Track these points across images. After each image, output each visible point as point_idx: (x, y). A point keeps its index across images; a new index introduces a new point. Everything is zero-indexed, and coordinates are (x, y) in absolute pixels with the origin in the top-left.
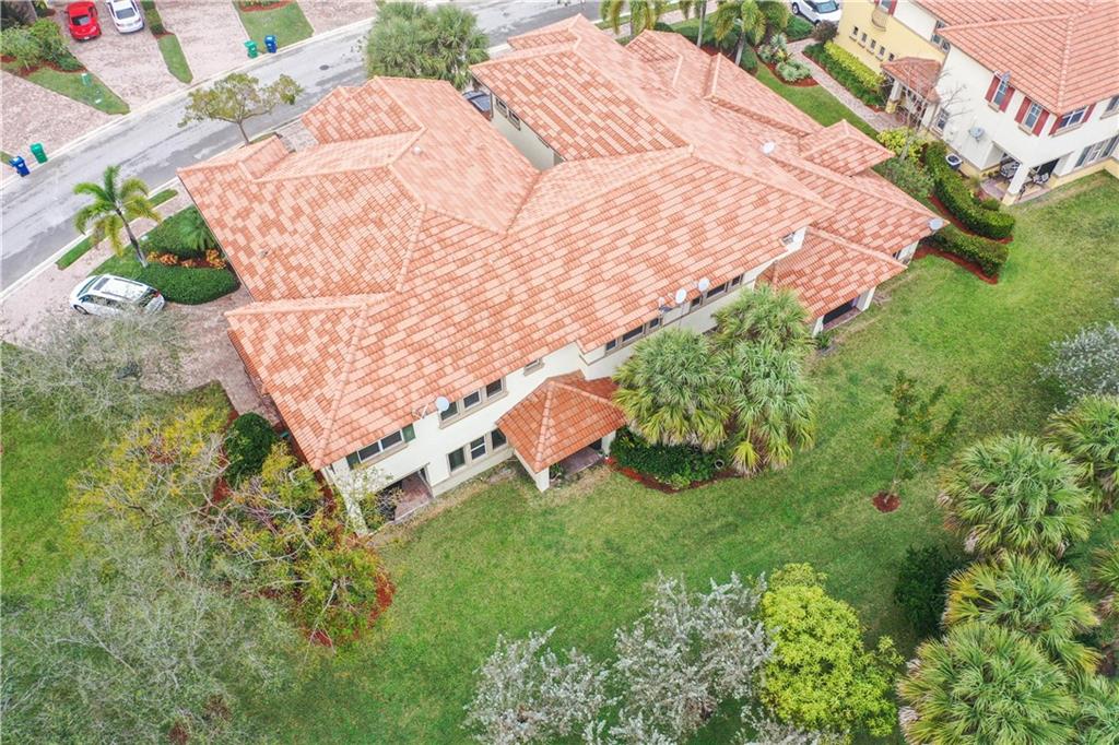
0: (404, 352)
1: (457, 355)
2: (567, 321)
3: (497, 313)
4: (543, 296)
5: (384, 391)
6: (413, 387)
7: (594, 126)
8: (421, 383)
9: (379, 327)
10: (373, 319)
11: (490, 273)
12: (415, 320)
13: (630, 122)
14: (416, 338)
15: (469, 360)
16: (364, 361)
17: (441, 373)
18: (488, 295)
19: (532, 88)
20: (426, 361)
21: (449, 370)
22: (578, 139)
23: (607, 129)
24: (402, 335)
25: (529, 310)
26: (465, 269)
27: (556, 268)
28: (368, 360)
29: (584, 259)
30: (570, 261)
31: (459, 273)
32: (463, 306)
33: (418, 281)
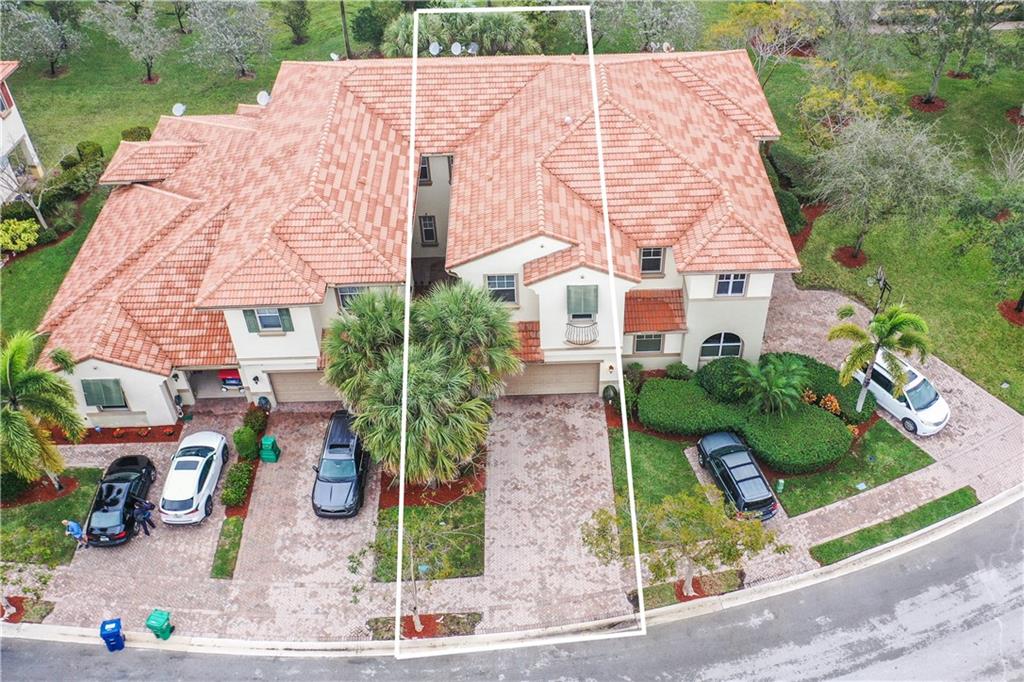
13: (352, 124)
19: (379, 209)
23: (371, 136)
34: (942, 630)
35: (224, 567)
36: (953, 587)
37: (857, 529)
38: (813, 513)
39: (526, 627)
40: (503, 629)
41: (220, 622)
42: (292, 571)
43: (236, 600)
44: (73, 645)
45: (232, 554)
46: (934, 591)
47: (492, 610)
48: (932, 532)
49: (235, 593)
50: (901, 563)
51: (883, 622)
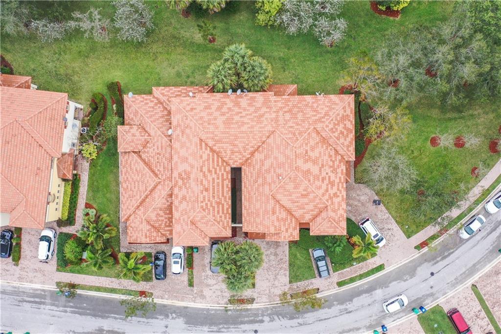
0: (320, 111)
1: (307, 105)
2: (273, 102)
3: (290, 111)
4: (275, 110)
5: (329, 105)
6: (322, 103)
7: (216, 173)
8: (319, 103)
9: (323, 120)
10: (323, 122)
11: (287, 121)
12: (313, 118)
13: (206, 162)
14: (315, 113)
15: (304, 103)
16: (331, 113)
17: (313, 103)
18: (290, 116)
19: (221, 206)
20: (315, 107)
21: (311, 103)
22: (223, 172)
23: (213, 167)
24: (318, 115)
25: (281, 108)
26: (292, 125)
27: (267, 116)
28: (330, 113)
29: (258, 115)
30: (262, 116)
31: (294, 125)
32: (298, 116)
33: (307, 127)
34: (362, 306)
35: (191, 284)
36: (369, 294)
37: (350, 277)
38: (340, 272)
39: (265, 302)
40: (260, 303)
41: (193, 299)
42: (208, 285)
43: (196, 293)
44: (160, 304)
45: (192, 280)
46: (364, 295)
47: (257, 297)
48: (369, 278)
49: (195, 291)
50: (358, 287)
51: (349, 304)
